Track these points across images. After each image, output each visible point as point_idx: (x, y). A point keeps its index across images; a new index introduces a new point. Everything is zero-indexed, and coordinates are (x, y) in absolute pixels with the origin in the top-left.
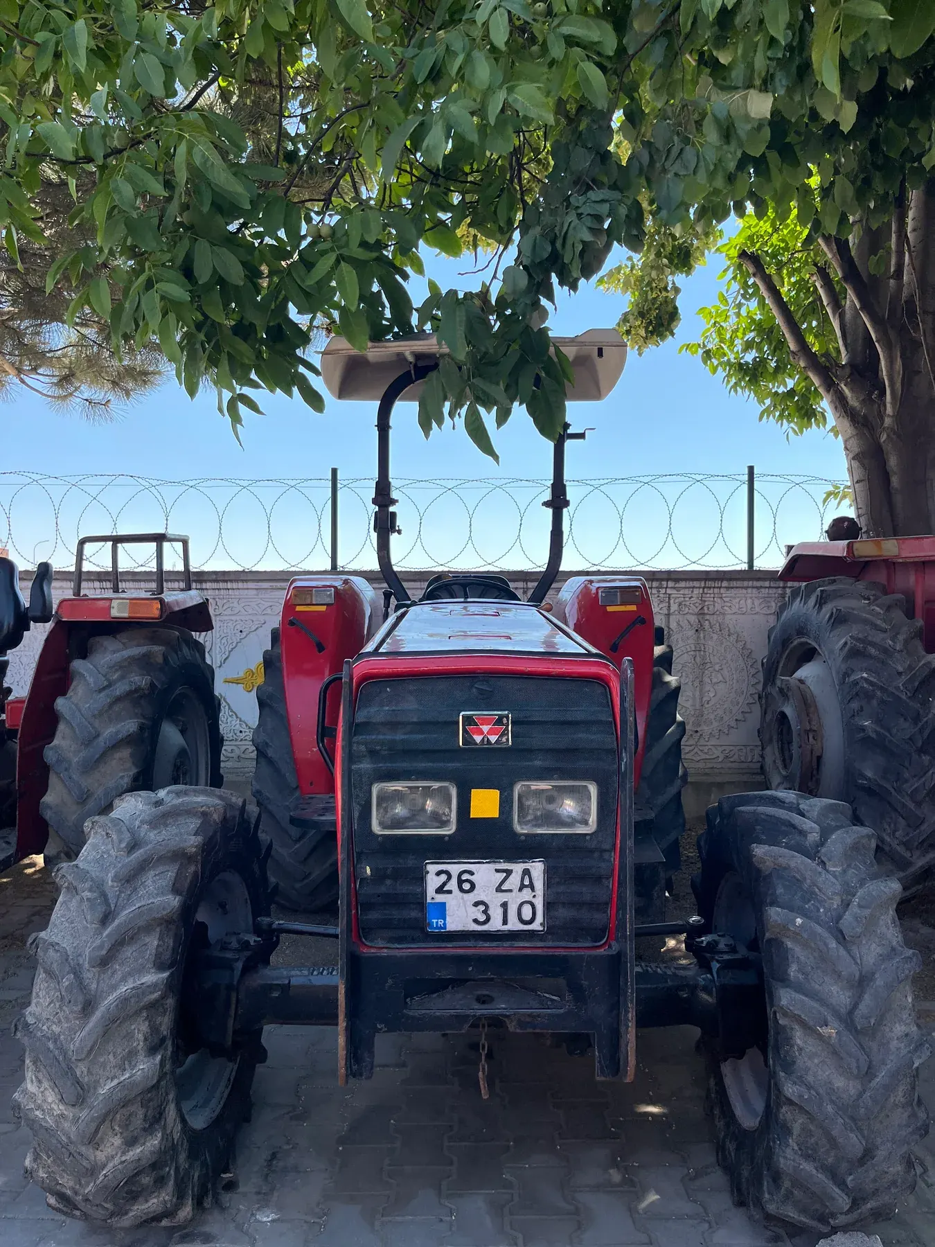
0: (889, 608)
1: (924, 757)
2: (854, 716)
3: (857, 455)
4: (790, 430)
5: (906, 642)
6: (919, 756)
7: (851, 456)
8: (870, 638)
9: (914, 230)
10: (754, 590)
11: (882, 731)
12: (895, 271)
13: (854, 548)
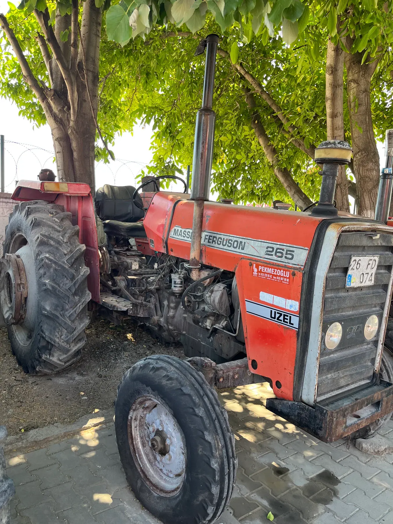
0: (62, 220)
1: (76, 298)
2: (41, 277)
3: (57, 138)
4: (35, 125)
5: (70, 238)
6: (74, 296)
7: (55, 138)
8: (51, 235)
9: (84, 26)
10: (4, 204)
11: (55, 285)
12: (73, 43)
13: (45, 186)
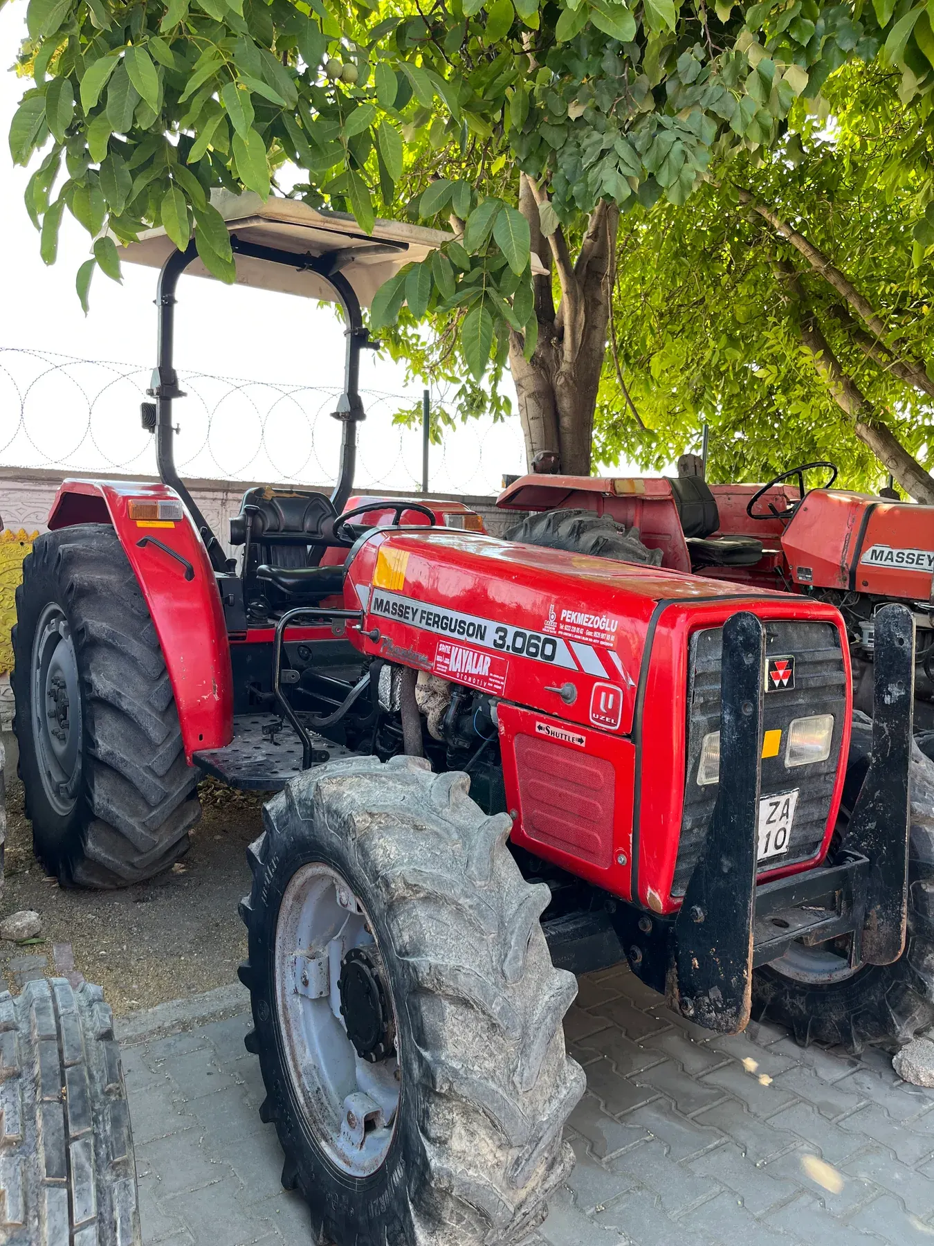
3: (533, 393)
7: (526, 393)
